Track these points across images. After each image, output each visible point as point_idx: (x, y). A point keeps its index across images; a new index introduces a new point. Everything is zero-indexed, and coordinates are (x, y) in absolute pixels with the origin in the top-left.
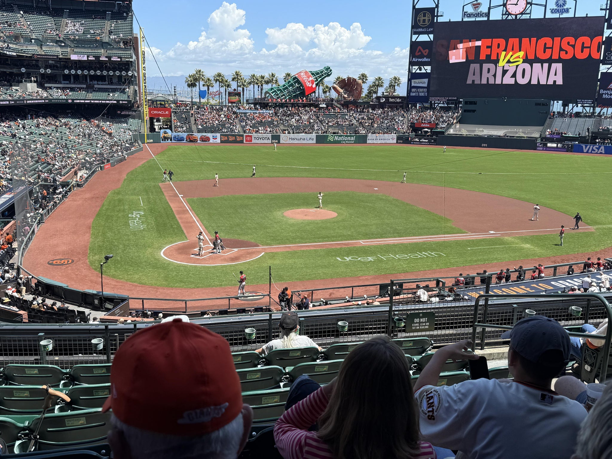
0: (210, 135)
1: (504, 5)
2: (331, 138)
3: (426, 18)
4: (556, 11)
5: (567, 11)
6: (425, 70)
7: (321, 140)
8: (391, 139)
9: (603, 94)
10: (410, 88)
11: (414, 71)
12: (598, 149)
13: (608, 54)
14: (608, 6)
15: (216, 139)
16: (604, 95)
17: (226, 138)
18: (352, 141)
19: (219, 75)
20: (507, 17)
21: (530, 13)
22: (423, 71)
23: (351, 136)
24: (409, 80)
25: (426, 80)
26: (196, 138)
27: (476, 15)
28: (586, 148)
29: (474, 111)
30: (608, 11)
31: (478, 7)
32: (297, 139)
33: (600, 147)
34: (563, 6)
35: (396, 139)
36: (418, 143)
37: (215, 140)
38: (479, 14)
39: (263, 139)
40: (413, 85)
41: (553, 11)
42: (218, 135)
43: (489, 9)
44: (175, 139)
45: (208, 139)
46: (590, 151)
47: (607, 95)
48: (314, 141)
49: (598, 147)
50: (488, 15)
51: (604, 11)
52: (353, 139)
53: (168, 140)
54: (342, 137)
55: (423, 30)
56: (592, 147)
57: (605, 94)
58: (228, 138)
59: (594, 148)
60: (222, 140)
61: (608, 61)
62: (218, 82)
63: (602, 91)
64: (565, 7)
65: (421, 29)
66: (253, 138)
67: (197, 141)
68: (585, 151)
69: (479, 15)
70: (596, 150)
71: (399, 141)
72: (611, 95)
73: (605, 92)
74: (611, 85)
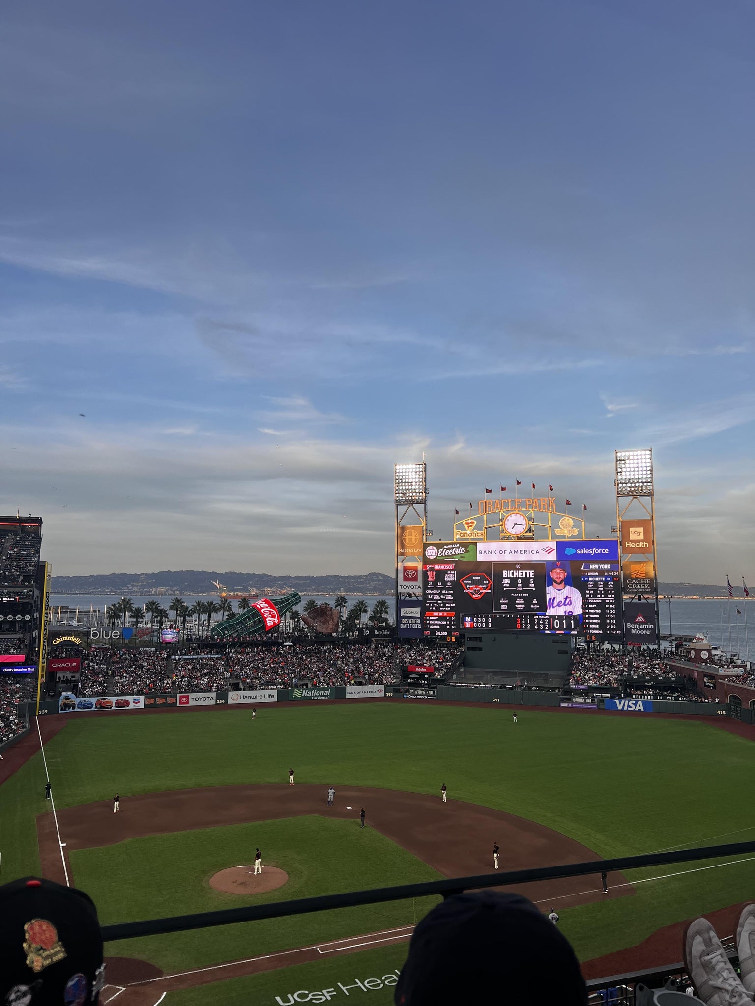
0: (130, 698)
2: (297, 693)
3: (413, 537)
6: (417, 597)
7: (284, 697)
8: (378, 690)
9: (631, 628)
10: (399, 618)
11: (402, 598)
12: (635, 705)
13: (629, 581)
15: (139, 702)
16: (632, 630)
17: (152, 701)
18: (326, 696)
19: (153, 603)
22: (414, 598)
23: (324, 689)
24: (398, 610)
25: (418, 609)
26: (110, 702)
27: (470, 535)
28: (620, 704)
29: (480, 649)
31: (471, 526)
32: (251, 697)
33: (637, 702)
35: (383, 693)
36: (412, 696)
37: (138, 705)
38: (473, 533)
39: (205, 699)
40: (402, 614)
42: (142, 697)
44: (79, 706)
45: (127, 703)
46: (625, 709)
47: (635, 630)
48: (275, 700)
49: (634, 702)
52: (327, 693)
53: (69, 709)
54: (313, 692)
55: (410, 551)
56: (627, 702)
57: (634, 629)
58: (155, 701)
59: (630, 704)
60: (147, 703)
61: (631, 589)
62: (150, 613)
63: (629, 625)
65: (408, 549)
66: (191, 700)
67: (111, 708)
68: (620, 708)
69: (474, 535)
70: (633, 707)
71: (388, 694)
72: (640, 629)
73: (632, 626)
74: (639, 617)
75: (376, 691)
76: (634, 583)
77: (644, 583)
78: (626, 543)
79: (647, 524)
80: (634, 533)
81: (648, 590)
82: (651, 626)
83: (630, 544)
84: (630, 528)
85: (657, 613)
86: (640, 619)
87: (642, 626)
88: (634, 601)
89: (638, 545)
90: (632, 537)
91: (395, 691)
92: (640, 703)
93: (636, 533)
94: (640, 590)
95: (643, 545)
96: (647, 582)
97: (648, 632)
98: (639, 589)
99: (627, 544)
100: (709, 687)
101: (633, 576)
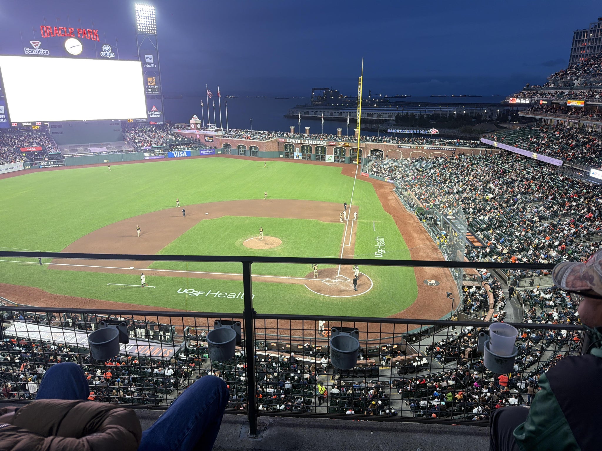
12: (183, 153)
13: (147, 88)
25: (2, 108)
28: (175, 154)
31: (38, 45)
33: (183, 152)
35: (23, 167)
41: (103, 54)
46: (178, 156)
47: (152, 115)
56: (179, 152)
59: (180, 154)
63: (149, 113)
68: (175, 156)
69: (41, 52)
70: (182, 154)
71: (26, 167)
72: (155, 115)
73: (151, 113)
75: (18, 166)
76: (150, 89)
77: (155, 88)
78: (144, 64)
81: (157, 92)
82: (160, 113)
83: (146, 65)
86: (155, 109)
87: (155, 113)
89: (150, 66)
90: (147, 61)
91: (32, 164)
92: (185, 152)
93: (149, 59)
95: (153, 66)
96: (157, 88)
97: (159, 116)
98: (152, 92)
100: (208, 141)
101: (149, 84)
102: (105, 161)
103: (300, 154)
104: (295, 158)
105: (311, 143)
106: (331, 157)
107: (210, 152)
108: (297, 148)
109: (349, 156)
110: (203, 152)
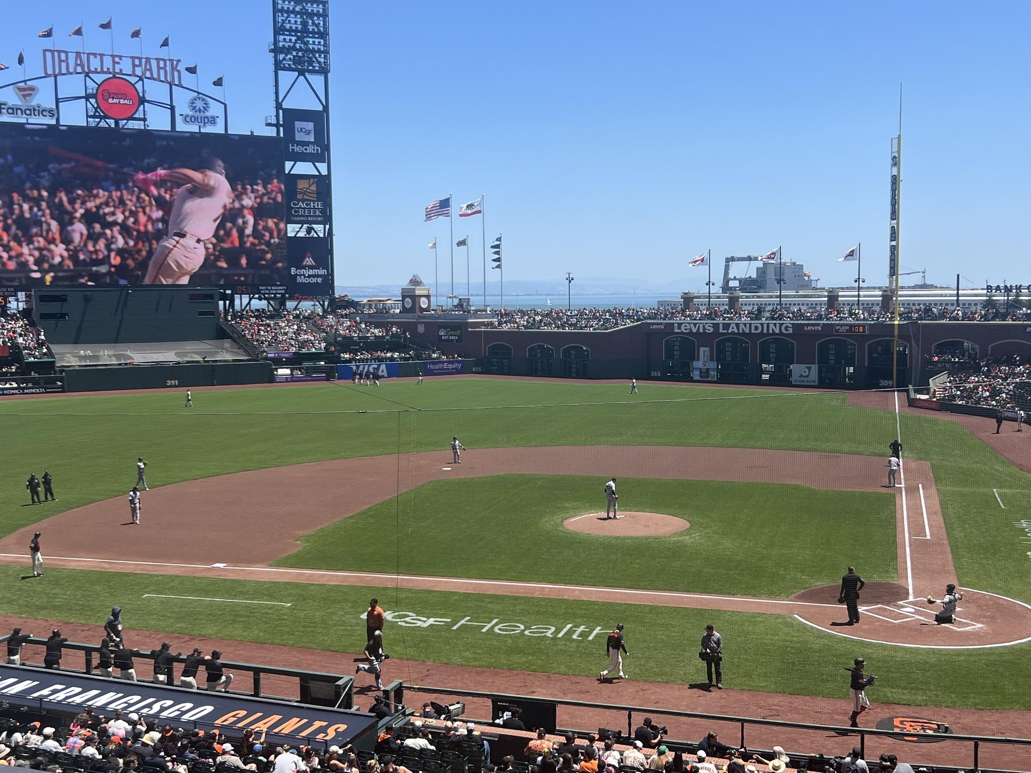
1: (87, 97)
4: (193, 118)
5: (213, 121)
9: (296, 275)
12: (377, 370)
13: (294, 204)
14: (281, 119)
16: (298, 277)
20: (100, 122)
21: (144, 120)
27: (27, 111)
29: (63, 316)
30: (281, 129)
34: (204, 112)
36: (16, 391)
38: (34, 110)
41: (188, 119)
43: (58, 101)
47: (302, 277)
49: (376, 366)
50: (54, 112)
51: (275, 129)
56: (366, 367)
59: (371, 369)
63: (293, 271)
64: (208, 114)
69: (36, 113)
72: (309, 276)
73: (298, 272)
74: (307, 259)
76: (301, 207)
77: (314, 208)
78: (290, 145)
79: (320, 119)
80: (301, 129)
81: (319, 219)
82: (322, 272)
83: (295, 148)
84: (296, 122)
85: (331, 252)
86: (309, 261)
87: (311, 272)
88: (299, 235)
89: (306, 149)
90: (299, 137)
92: (383, 367)
93: (304, 130)
94: (309, 218)
95: (314, 150)
96: (318, 206)
97: (319, 281)
98: (307, 216)
99: (291, 147)
100: (448, 340)
101: (299, 197)
102: (169, 383)
103: (713, 365)
104: (696, 375)
105: (747, 331)
106: (809, 369)
107: (450, 366)
108: (702, 349)
109: (866, 365)
110: (432, 367)
